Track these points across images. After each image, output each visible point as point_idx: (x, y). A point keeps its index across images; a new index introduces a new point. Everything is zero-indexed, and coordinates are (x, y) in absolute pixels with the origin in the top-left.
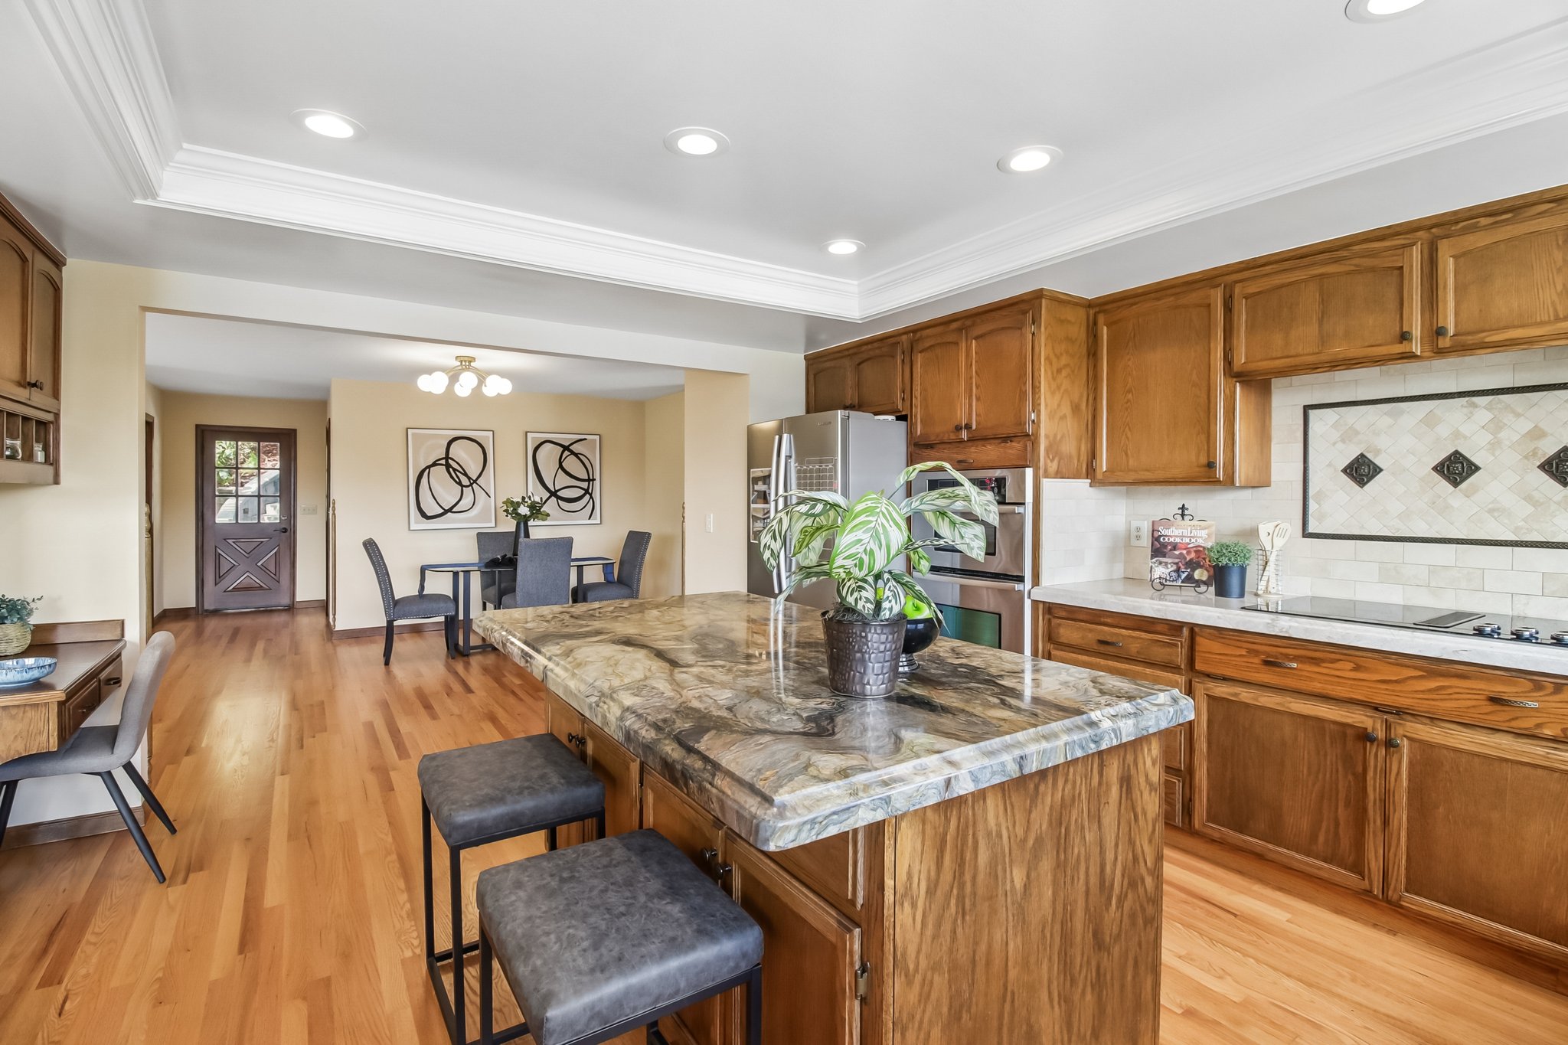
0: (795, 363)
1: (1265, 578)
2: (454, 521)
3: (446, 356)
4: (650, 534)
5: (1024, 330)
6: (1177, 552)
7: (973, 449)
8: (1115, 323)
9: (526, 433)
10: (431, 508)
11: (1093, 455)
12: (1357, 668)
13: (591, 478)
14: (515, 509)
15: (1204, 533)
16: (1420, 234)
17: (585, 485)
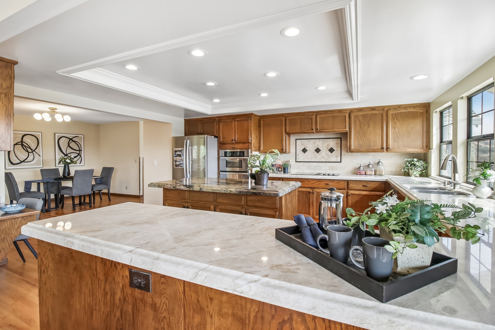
0: (182, 121)
1: (290, 170)
2: (25, 165)
3: (45, 107)
4: (114, 168)
5: (248, 121)
6: (276, 166)
7: (236, 145)
8: (264, 121)
9: (55, 134)
10: (15, 160)
11: (260, 147)
12: (308, 182)
13: (80, 150)
14: (65, 160)
15: (280, 162)
16: (315, 113)
17: (78, 152)
